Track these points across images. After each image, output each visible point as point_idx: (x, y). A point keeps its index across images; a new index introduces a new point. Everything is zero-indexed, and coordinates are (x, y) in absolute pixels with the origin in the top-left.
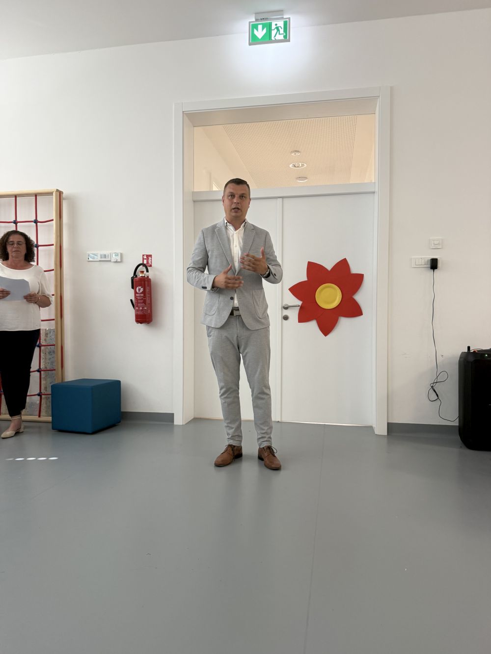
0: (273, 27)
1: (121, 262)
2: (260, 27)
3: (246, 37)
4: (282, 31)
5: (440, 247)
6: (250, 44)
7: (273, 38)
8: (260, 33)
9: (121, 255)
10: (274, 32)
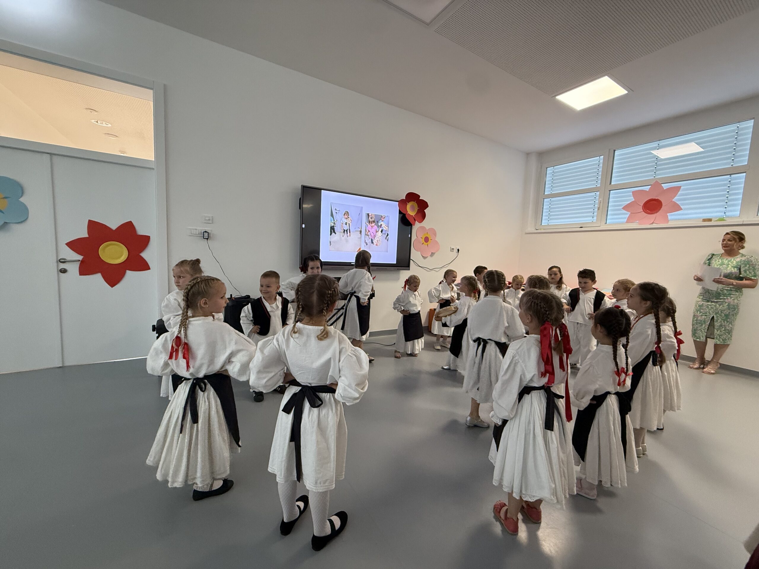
5: (211, 222)
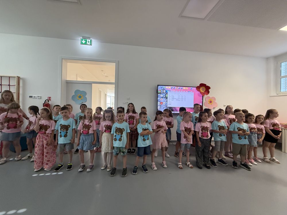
0: (87, 41)
1: (41, 98)
2: (84, 40)
3: (79, 42)
4: (90, 42)
6: (81, 44)
7: (87, 44)
8: (84, 42)
9: (41, 97)
10: (87, 42)
